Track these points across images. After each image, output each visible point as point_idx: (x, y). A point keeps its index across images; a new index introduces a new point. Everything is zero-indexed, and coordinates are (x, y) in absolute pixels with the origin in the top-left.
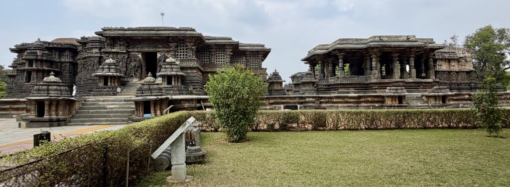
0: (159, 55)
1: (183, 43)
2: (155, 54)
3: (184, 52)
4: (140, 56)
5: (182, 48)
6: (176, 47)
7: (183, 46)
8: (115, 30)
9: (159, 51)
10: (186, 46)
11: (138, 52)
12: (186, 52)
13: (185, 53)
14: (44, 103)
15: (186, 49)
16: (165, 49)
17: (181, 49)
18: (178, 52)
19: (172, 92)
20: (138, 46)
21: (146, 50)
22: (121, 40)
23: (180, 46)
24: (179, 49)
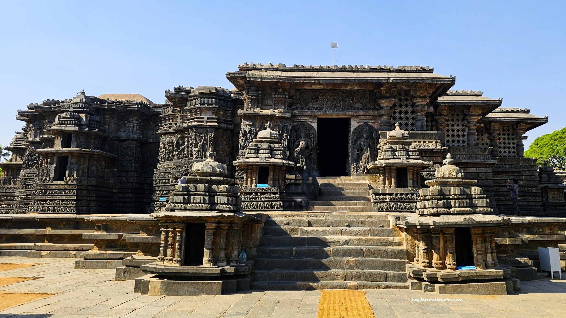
0: (354, 124)
1: (406, 100)
2: (347, 122)
3: (407, 118)
4: (315, 125)
5: (403, 110)
6: (391, 108)
7: (406, 106)
8: (267, 69)
9: (357, 116)
10: (413, 105)
11: (310, 116)
12: (413, 118)
13: (411, 121)
14: (204, 227)
15: (413, 112)
16: (371, 112)
17: (400, 113)
20: (311, 105)
21: (330, 113)
22: (280, 90)
23: (400, 106)
24: (397, 111)
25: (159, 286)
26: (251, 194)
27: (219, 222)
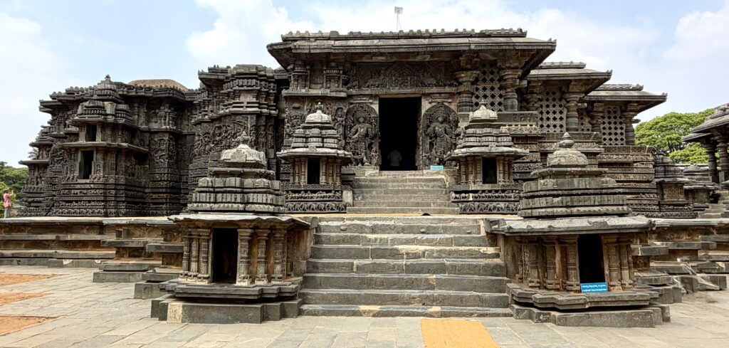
0: (426, 106)
1: (492, 73)
2: (415, 103)
3: (493, 96)
4: (376, 107)
5: (488, 86)
6: (473, 83)
7: (492, 80)
8: (316, 39)
9: (429, 95)
10: (501, 79)
11: (371, 96)
12: (501, 96)
13: (498, 100)
14: (237, 234)
15: (500, 88)
16: (447, 89)
17: (485, 89)
18: (477, 97)
19: (502, 205)
20: (371, 82)
21: (396, 91)
22: (333, 64)
23: (484, 80)
24: (481, 87)
25: (180, 311)
26: (299, 192)
27: (255, 228)
